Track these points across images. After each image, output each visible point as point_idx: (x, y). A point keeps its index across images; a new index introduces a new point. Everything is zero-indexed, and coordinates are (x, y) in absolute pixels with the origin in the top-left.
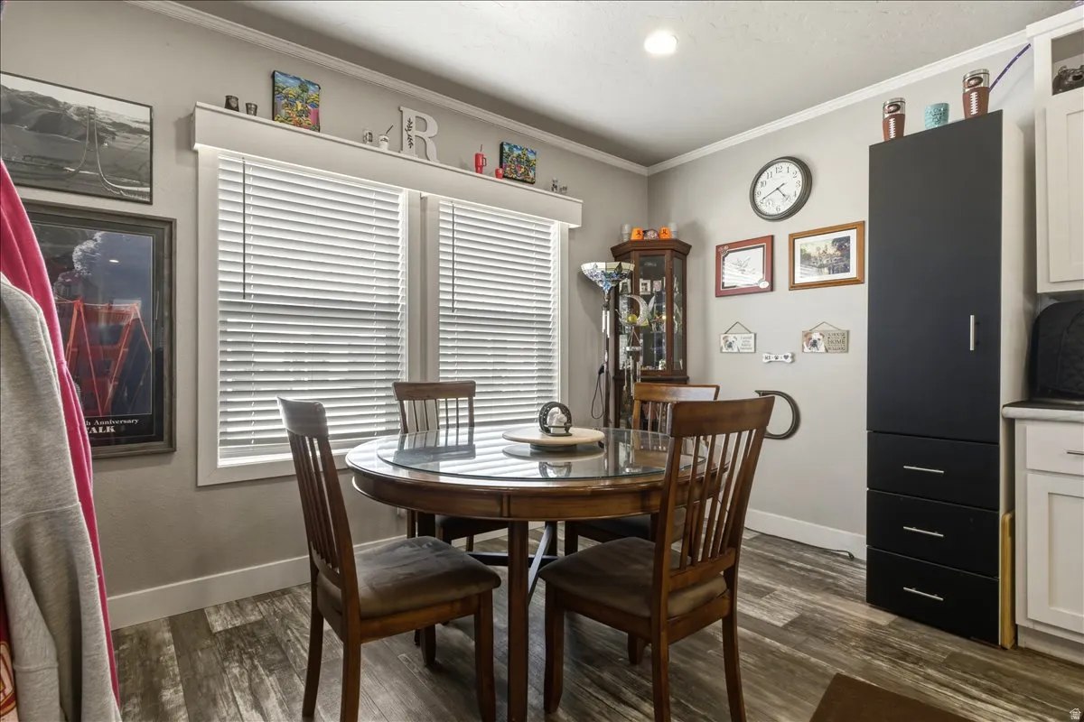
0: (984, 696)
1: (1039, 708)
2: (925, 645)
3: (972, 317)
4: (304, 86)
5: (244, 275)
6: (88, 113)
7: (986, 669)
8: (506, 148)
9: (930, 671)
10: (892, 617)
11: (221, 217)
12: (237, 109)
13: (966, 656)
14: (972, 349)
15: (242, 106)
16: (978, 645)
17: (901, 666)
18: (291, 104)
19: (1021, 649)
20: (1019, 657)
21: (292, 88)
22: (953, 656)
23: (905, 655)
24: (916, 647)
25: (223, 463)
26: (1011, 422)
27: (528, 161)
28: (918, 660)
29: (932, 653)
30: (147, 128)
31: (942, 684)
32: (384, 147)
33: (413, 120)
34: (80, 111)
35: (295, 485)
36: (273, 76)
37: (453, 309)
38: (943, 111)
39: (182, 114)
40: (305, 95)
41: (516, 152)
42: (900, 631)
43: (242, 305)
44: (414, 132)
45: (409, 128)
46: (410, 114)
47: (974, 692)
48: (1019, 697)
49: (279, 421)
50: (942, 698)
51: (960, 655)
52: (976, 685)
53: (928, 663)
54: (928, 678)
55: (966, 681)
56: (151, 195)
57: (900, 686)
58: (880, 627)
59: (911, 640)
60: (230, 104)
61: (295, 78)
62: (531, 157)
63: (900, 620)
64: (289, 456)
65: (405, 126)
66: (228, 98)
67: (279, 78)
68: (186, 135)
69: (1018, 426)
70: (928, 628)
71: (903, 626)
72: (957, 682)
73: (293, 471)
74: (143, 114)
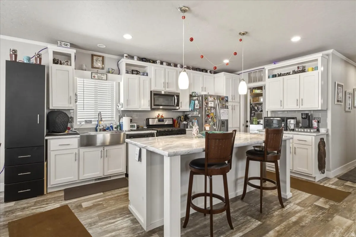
0: (46, 205)
1: (57, 201)
2: (27, 203)
3: (38, 115)
7: (43, 201)
9: (32, 208)
10: (14, 202)
13: (38, 201)
14: (38, 123)
16: (39, 197)
17: (25, 211)
19: (48, 193)
20: (49, 195)
22: (35, 202)
23: (24, 208)
24: (25, 205)
26: (47, 140)
28: (28, 207)
29: (30, 204)
31: (36, 209)
38: (29, 59)
42: (19, 204)
47: (44, 206)
48: (53, 202)
50: (38, 211)
51: (36, 201)
52: (44, 204)
53: (31, 207)
54: (33, 209)
55: (41, 205)
57: (27, 215)
58: (12, 206)
59: (23, 204)
63: (17, 202)
69: (48, 141)
70: (25, 200)
71: (19, 202)
72: (39, 206)
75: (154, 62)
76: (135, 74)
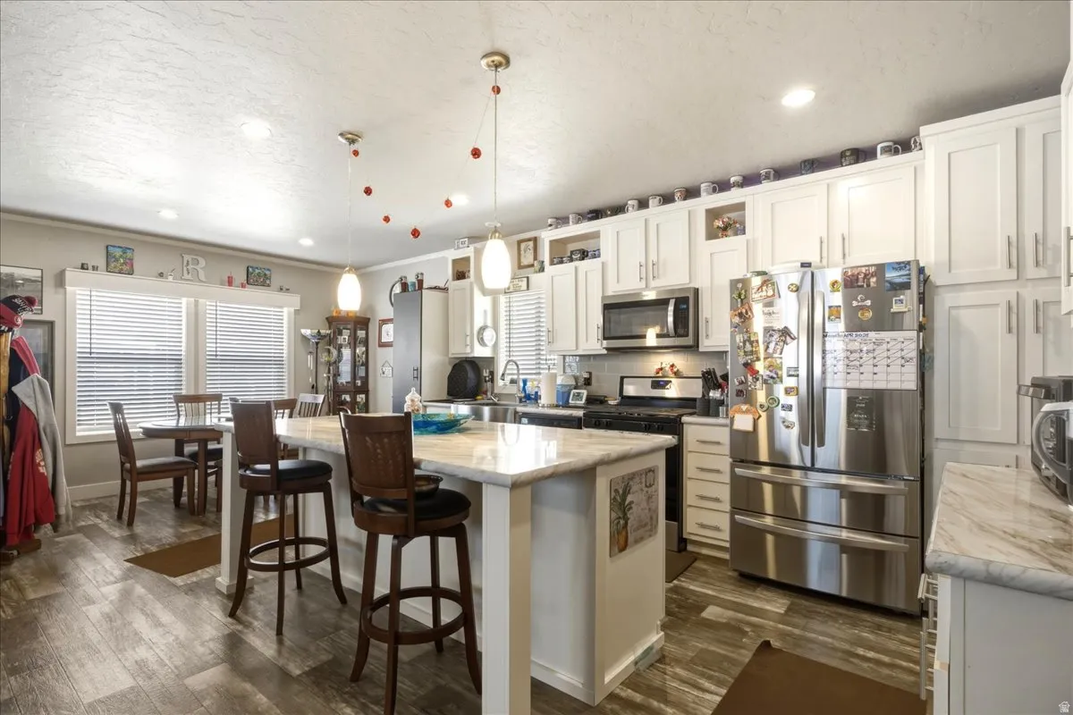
4: (125, 250)
5: (91, 343)
6: (11, 276)
8: (250, 269)
11: (78, 316)
12: (87, 269)
15: (90, 267)
18: (117, 260)
21: (118, 252)
25: (78, 434)
27: (265, 275)
30: (40, 279)
32: (170, 278)
33: (190, 260)
34: (7, 275)
35: (116, 445)
36: (107, 247)
37: (216, 355)
39: (58, 271)
40: (124, 256)
41: (257, 271)
43: (92, 357)
44: (190, 267)
45: (188, 264)
46: (187, 257)
49: (107, 410)
56: (42, 310)
60: (83, 267)
61: (119, 247)
62: (267, 272)
64: (114, 432)
65: (185, 264)
66: (83, 265)
67: (110, 249)
68: (60, 281)
73: (115, 439)
74: (38, 273)
75: (618, 210)
76: (576, 259)
